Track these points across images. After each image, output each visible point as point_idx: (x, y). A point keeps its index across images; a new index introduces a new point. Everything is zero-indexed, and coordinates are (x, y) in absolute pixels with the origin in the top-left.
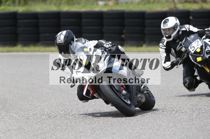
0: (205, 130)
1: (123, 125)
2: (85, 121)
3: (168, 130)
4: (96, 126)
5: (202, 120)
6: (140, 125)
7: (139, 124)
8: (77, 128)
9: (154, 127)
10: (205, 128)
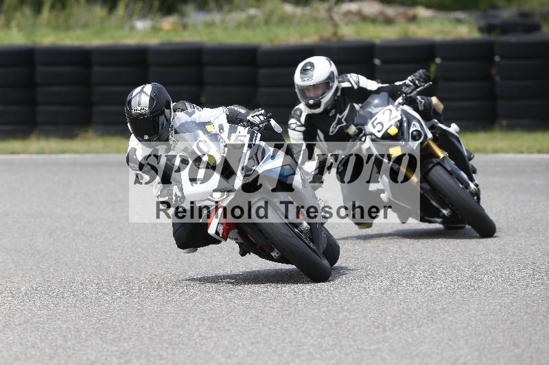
0: (418, 355)
1: (202, 343)
2: (101, 335)
3: (321, 356)
4: (131, 348)
5: (408, 329)
6: (247, 344)
7: (245, 341)
8: (82, 352)
9: (284, 349)
10: (417, 349)
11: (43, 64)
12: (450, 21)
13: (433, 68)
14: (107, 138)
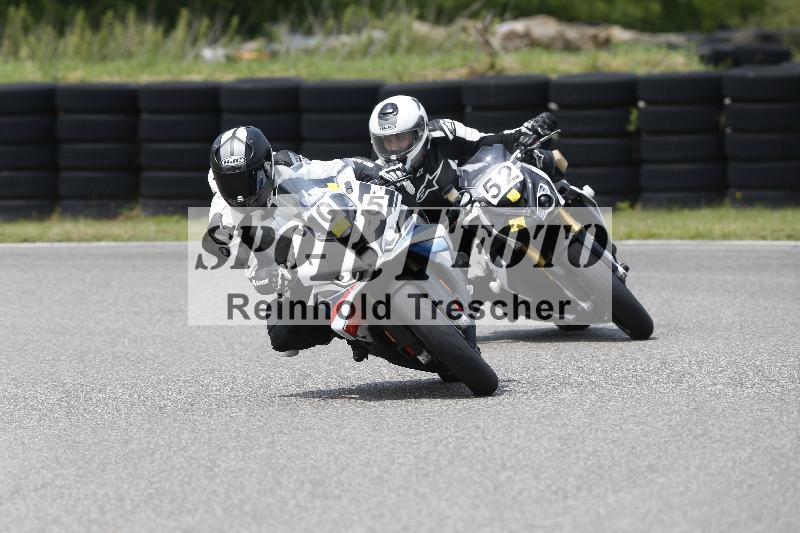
11: (68, 111)
12: (659, 46)
13: (634, 115)
14: (162, 218)
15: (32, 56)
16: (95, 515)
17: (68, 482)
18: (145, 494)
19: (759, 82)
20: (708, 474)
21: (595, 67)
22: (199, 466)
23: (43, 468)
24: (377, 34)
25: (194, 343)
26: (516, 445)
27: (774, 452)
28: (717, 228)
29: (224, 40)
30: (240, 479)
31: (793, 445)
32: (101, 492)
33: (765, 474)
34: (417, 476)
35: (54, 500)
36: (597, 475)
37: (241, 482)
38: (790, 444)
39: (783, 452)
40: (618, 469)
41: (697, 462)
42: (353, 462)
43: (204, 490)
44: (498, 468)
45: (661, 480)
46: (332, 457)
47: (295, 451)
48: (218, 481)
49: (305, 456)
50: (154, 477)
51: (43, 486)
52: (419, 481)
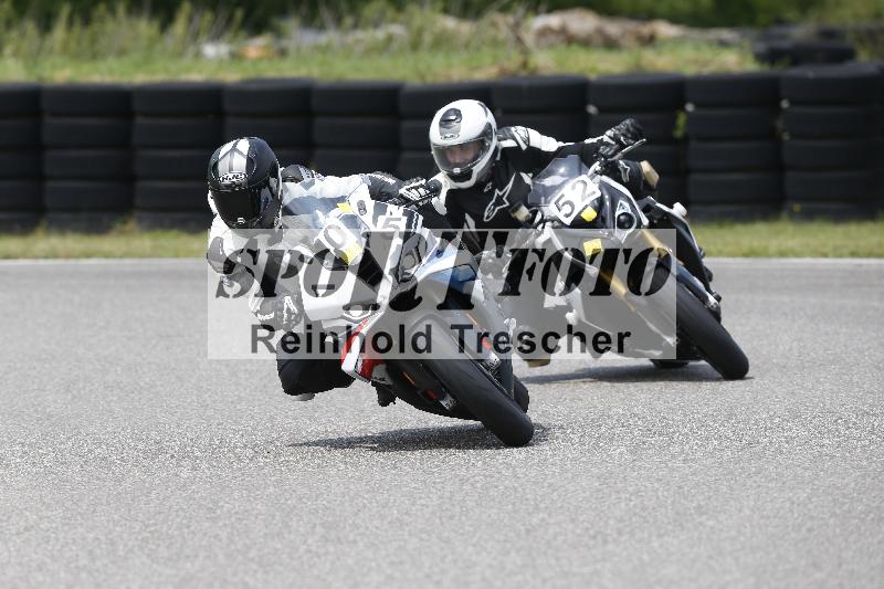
11: (55, 114)
12: (710, 43)
13: (681, 120)
14: (158, 233)
15: (16, 54)
16: (83, 562)
17: (54, 525)
18: (140, 538)
19: (820, 83)
20: (762, 517)
21: (638, 66)
22: (200, 507)
23: (26, 509)
24: (397, 29)
25: (194, 370)
26: (550, 485)
27: (836, 492)
28: (774, 244)
29: (228, 35)
30: (245, 522)
31: (856, 485)
32: (91, 535)
33: (826, 516)
34: (440, 518)
35: (39, 544)
36: (640, 516)
37: (246, 525)
38: (853, 484)
39: (845, 491)
40: (663, 510)
41: (752, 503)
42: (371, 503)
43: (205, 534)
44: (531, 510)
45: (711, 523)
46: (347, 498)
47: (305, 491)
48: (221, 523)
49: (317, 496)
50: (149, 519)
51: (26, 529)
52: (442, 524)
